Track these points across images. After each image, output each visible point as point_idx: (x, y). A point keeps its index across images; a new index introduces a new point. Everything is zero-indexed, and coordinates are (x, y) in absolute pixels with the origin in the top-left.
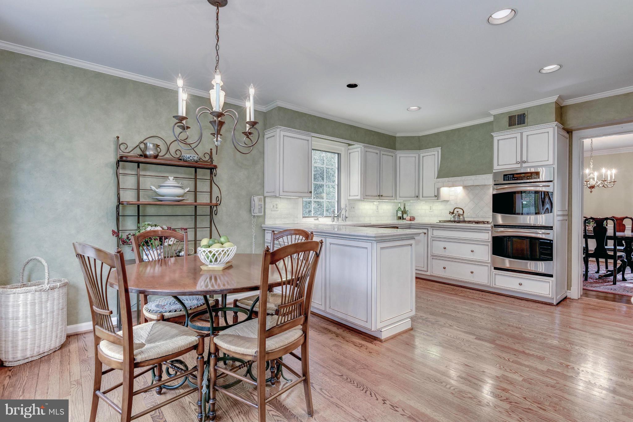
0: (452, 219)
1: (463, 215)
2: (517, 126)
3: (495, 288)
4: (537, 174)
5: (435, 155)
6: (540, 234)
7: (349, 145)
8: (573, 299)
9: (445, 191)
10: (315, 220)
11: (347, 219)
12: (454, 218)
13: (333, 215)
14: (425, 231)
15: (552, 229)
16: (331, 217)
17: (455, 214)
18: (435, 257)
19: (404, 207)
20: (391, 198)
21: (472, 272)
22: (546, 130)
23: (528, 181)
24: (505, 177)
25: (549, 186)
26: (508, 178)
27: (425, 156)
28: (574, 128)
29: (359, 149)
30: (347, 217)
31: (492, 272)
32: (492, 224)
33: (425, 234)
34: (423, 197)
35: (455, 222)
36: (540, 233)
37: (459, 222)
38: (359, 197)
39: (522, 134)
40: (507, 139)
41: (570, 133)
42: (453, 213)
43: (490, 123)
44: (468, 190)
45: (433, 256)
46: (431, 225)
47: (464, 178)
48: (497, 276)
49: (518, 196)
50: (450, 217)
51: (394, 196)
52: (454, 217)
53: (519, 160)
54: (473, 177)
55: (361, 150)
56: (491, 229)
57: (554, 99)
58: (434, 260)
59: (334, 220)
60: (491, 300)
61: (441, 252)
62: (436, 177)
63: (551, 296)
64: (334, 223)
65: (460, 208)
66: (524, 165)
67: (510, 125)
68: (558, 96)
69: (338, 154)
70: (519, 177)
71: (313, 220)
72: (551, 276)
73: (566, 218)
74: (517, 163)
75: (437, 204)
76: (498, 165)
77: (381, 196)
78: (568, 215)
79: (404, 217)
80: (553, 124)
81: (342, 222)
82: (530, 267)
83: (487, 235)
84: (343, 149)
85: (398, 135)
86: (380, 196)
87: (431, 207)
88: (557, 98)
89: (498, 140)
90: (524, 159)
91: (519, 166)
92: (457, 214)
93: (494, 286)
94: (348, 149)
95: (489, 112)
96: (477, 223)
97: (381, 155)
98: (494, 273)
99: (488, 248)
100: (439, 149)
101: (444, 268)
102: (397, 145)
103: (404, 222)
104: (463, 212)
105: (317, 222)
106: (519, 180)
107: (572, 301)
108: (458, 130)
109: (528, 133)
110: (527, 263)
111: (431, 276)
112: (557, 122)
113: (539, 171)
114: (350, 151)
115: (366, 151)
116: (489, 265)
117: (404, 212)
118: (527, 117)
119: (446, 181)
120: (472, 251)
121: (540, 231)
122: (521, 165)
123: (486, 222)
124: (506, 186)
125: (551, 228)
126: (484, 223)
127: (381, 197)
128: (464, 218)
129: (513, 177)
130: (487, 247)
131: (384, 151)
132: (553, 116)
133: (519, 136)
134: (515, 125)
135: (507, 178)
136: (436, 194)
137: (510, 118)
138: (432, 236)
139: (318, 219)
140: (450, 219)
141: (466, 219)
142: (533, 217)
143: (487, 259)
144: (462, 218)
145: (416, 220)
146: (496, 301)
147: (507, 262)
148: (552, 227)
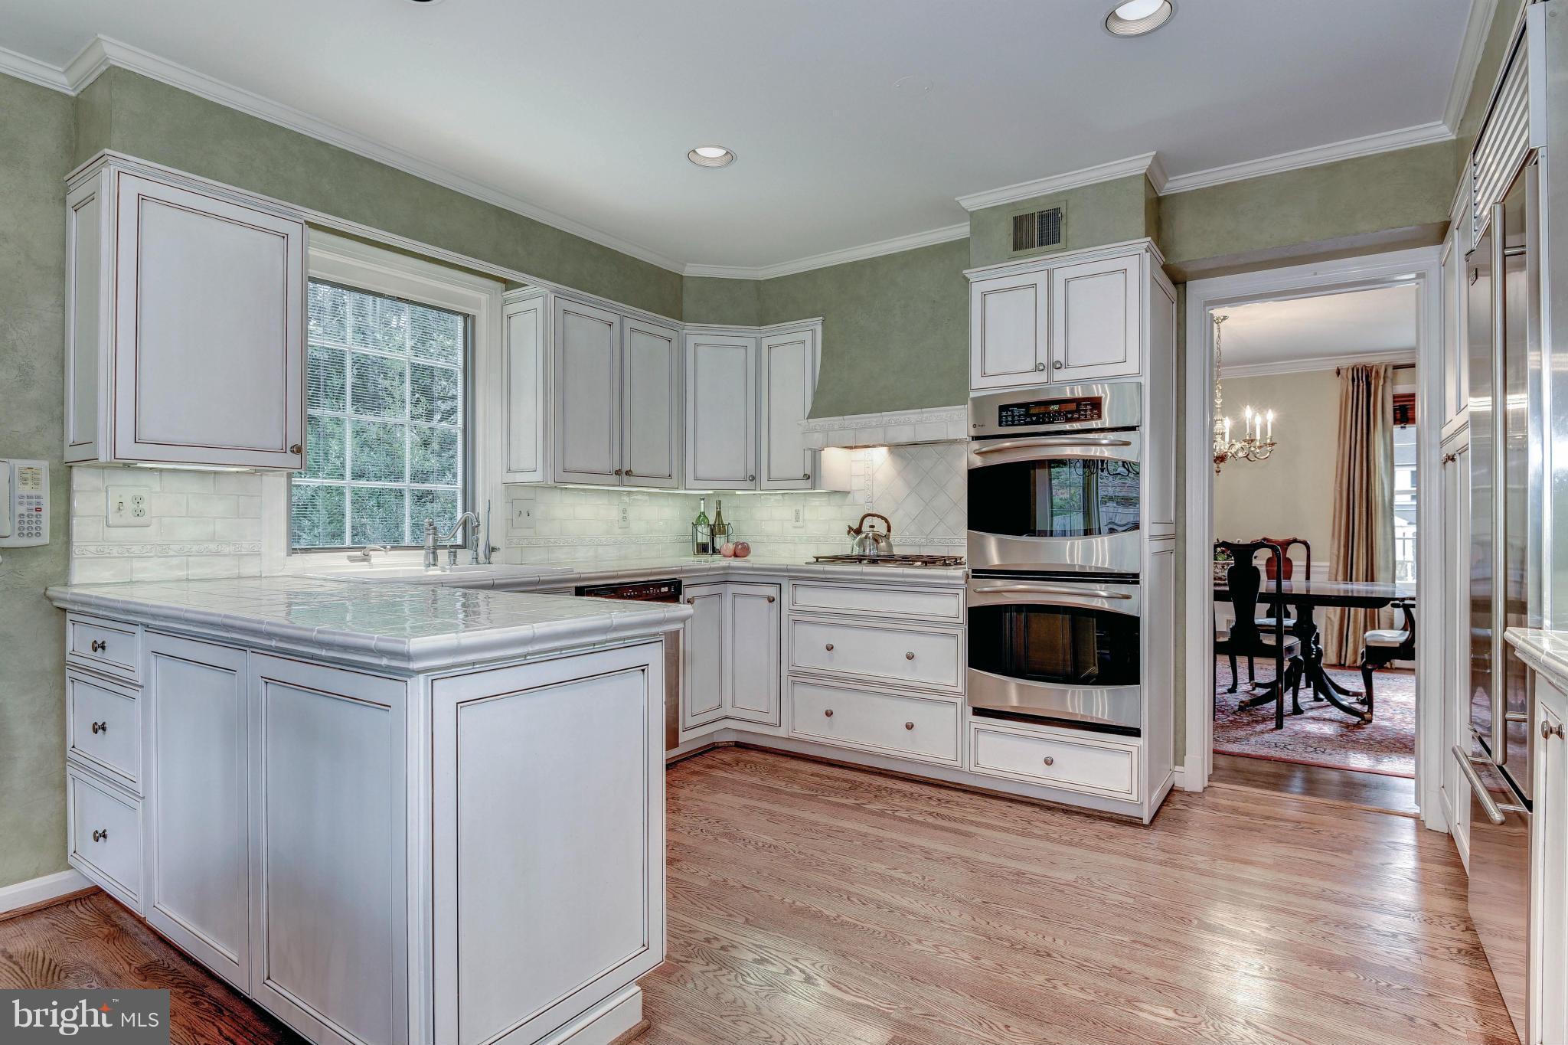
0: (857, 551)
1: (887, 537)
2: (1036, 249)
3: (977, 775)
4: (1095, 404)
5: (803, 342)
6: (1101, 598)
7: (509, 284)
8: (1190, 794)
9: (836, 461)
10: (352, 559)
11: (494, 556)
12: (862, 549)
13: (430, 542)
14: (772, 591)
15: (1137, 583)
16: (421, 548)
17: (864, 535)
18: (802, 677)
19: (719, 514)
20: (667, 482)
21: (910, 727)
22: (1119, 264)
23: (1067, 427)
24: (1004, 414)
25: (1127, 444)
26: (1013, 417)
27: (777, 346)
28: (1190, 269)
29: (538, 303)
30: (493, 549)
31: (967, 723)
32: (966, 569)
33: (771, 600)
34: (769, 479)
35: (860, 559)
36: (1103, 594)
37: (874, 561)
38: (536, 477)
39: (1050, 273)
40: (1010, 289)
41: (1181, 287)
42: (858, 531)
43: (961, 245)
44: (902, 457)
45: (796, 673)
46: (788, 570)
47: (887, 416)
48: (981, 737)
49: (1041, 474)
50: (848, 546)
51: (675, 475)
52: (861, 543)
53: (1043, 358)
54: (912, 415)
55: (545, 304)
56: (963, 582)
57: (1138, 164)
58: (798, 689)
59: (435, 558)
60: (962, 821)
61: (820, 662)
62: (806, 416)
63: (1134, 797)
64: (435, 572)
65: (879, 516)
66: (1059, 376)
67: (1018, 245)
68: (1154, 153)
69: (466, 316)
70: (1044, 414)
71: (347, 562)
72: (1135, 733)
73: (1170, 545)
74: (1037, 369)
75: (816, 502)
76: (984, 375)
77: (628, 473)
78: (1175, 537)
79: (717, 547)
80: (1139, 245)
81: (474, 565)
82: (1073, 707)
83: (953, 601)
84: (484, 298)
85: (690, 270)
86: (623, 474)
87: (797, 512)
88: (1149, 162)
89: (984, 295)
90: (1058, 356)
91: (1042, 377)
92: (871, 535)
93: (973, 768)
94: (505, 303)
95: (958, 202)
96: (929, 561)
97: (627, 332)
98: (973, 726)
99: (955, 647)
100: (817, 323)
101: (829, 714)
102: (688, 304)
103: (718, 561)
104: (889, 530)
105: (360, 569)
106: (1044, 423)
107: (1188, 799)
108: (872, 263)
109: (1070, 272)
110: (1065, 692)
111: (789, 739)
112: (1149, 239)
113: (1101, 394)
114: (510, 309)
115: (565, 312)
116: (959, 701)
117: (718, 529)
118: (1064, 219)
119: (836, 427)
120: (910, 657)
121: (1102, 590)
122: (1050, 376)
123: (950, 558)
124: (1007, 444)
125: (1133, 579)
126: (947, 565)
127: (625, 478)
128: (890, 546)
129: (1027, 414)
130: (953, 641)
131: (637, 318)
132: (1139, 221)
133: (1041, 279)
134: (1032, 246)
135: (1010, 419)
136: (808, 472)
137: (1019, 222)
138: (792, 607)
139: (366, 558)
140: (848, 552)
141: (897, 551)
142: (1079, 543)
143: (952, 682)
144: (885, 548)
145: (752, 553)
146: (978, 824)
147: (1012, 692)
148: (1136, 576)
